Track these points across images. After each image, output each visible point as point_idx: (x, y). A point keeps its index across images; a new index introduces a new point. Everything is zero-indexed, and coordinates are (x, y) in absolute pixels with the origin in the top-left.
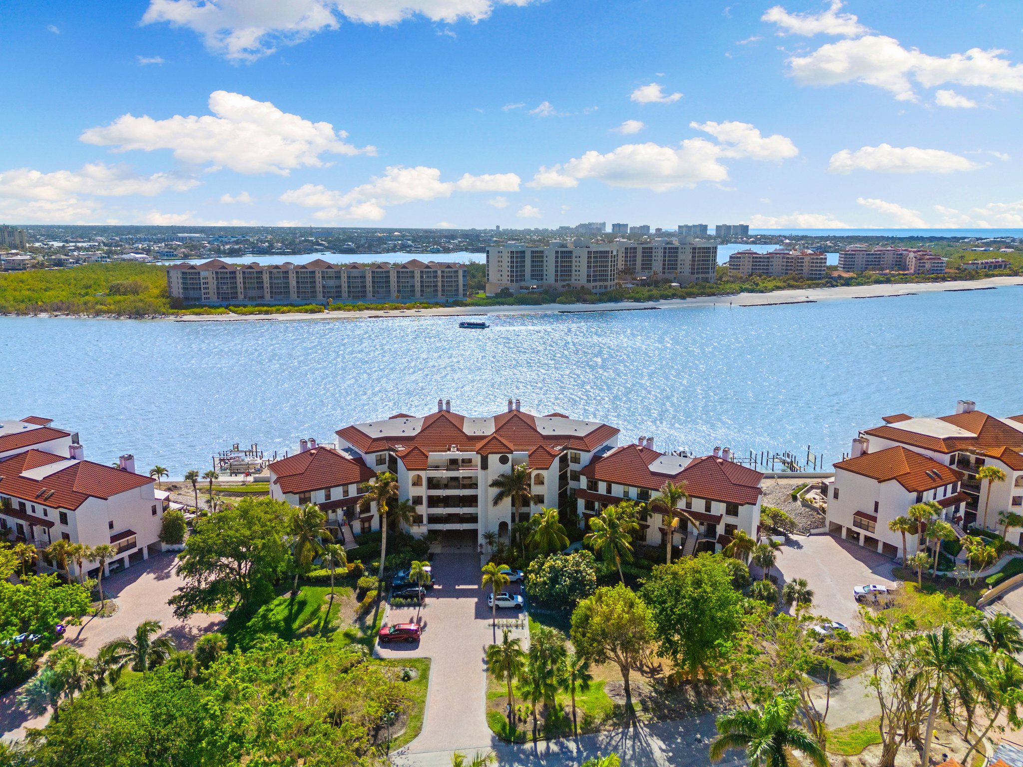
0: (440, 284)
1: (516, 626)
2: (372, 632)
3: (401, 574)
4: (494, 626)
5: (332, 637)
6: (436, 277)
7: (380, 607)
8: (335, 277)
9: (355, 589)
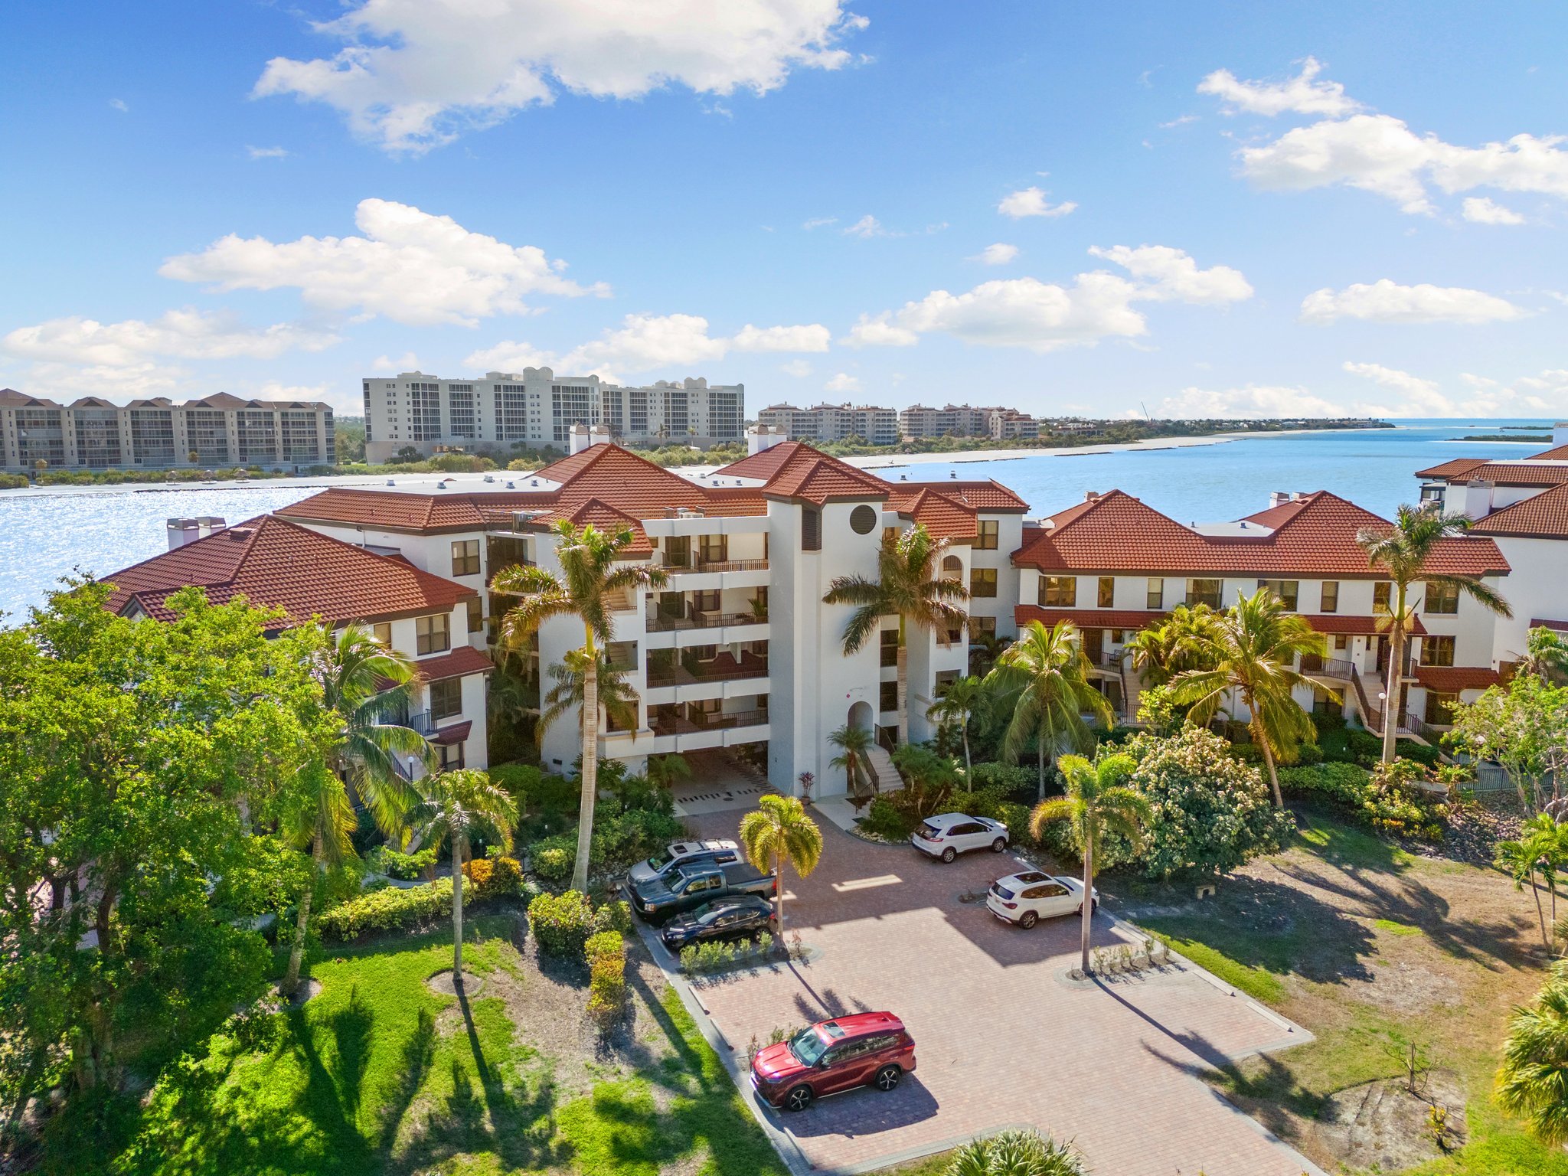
0: (279, 438)
1: (1153, 964)
2: (704, 1083)
3: (643, 873)
4: (1091, 974)
5: (561, 1136)
6: (271, 424)
7: (651, 985)
8: (49, 423)
9: (519, 944)
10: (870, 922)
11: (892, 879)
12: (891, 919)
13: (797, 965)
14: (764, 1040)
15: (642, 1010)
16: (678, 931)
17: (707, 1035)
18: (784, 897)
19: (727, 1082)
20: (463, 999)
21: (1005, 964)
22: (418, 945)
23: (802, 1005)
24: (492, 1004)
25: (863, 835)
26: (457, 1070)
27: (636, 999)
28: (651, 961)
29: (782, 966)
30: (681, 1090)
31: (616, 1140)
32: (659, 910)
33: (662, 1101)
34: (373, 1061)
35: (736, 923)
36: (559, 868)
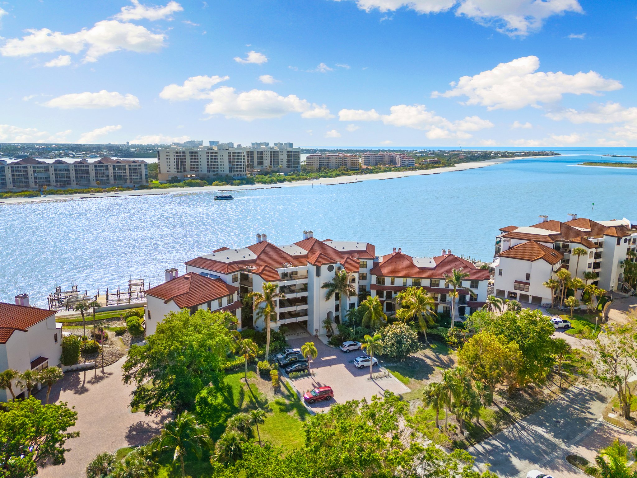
0: (128, 174)
1: (385, 376)
2: (294, 399)
3: (280, 356)
4: (372, 379)
5: (270, 408)
6: (125, 169)
7: (283, 381)
8: (45, 170)
9: (256, 372)
10: (329, 367)
11: (335, 357)
12: (333, 366)
13: (313, 376)
14: (306, 391)
15: (282, 386)
16: (288, 369)
17: (295, 391)
18: (310, 361)
19: (299, 399)
20: (248, 384)
21: (355, 376)
22: (236, 372)
23: (313, 385)
24: (253, 384)
25: (329, 346)
26: (249, 397)
27: (281, 383)
28: (283, 376)
29: (310, 377)
30: (291, 400)
31: (280, 408)
32: (284, 365)
33: (287, 402)
34: (234, 395)
35: (300, 368)
36: (262, 355)
